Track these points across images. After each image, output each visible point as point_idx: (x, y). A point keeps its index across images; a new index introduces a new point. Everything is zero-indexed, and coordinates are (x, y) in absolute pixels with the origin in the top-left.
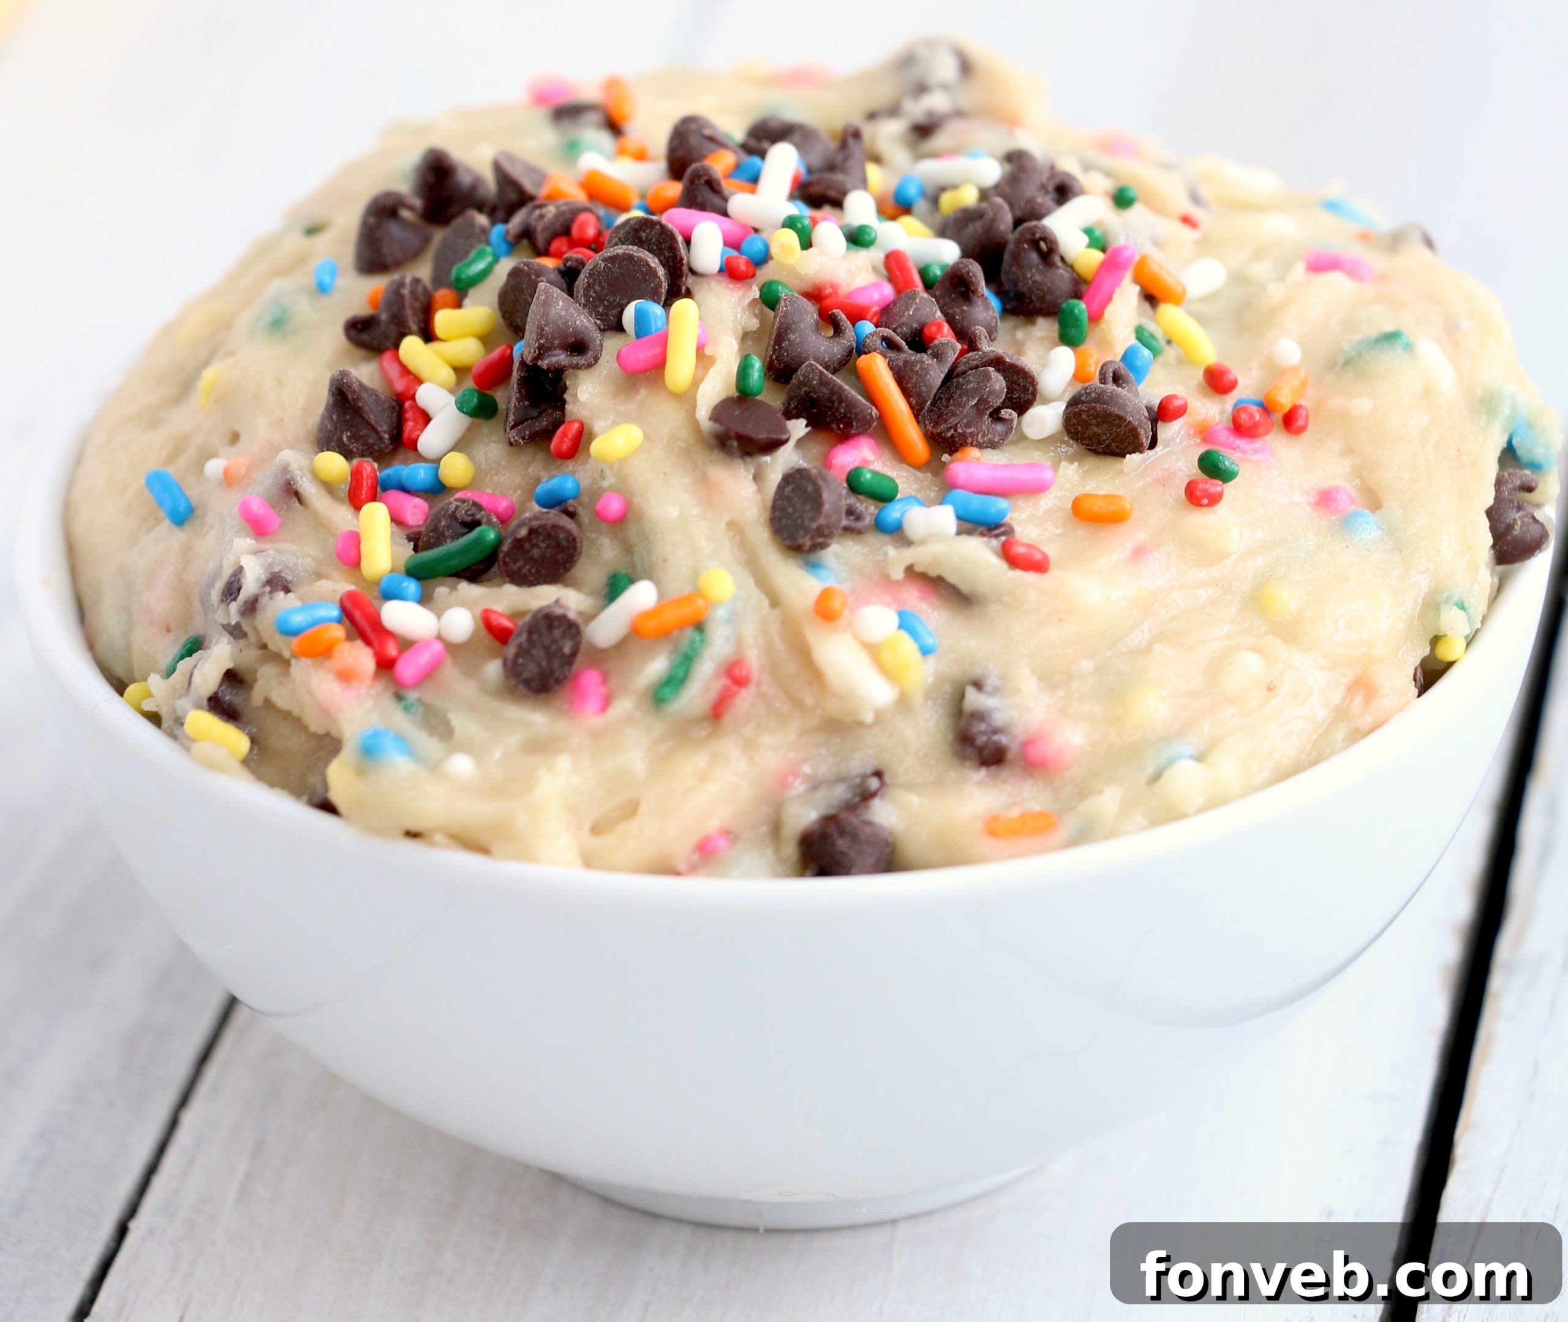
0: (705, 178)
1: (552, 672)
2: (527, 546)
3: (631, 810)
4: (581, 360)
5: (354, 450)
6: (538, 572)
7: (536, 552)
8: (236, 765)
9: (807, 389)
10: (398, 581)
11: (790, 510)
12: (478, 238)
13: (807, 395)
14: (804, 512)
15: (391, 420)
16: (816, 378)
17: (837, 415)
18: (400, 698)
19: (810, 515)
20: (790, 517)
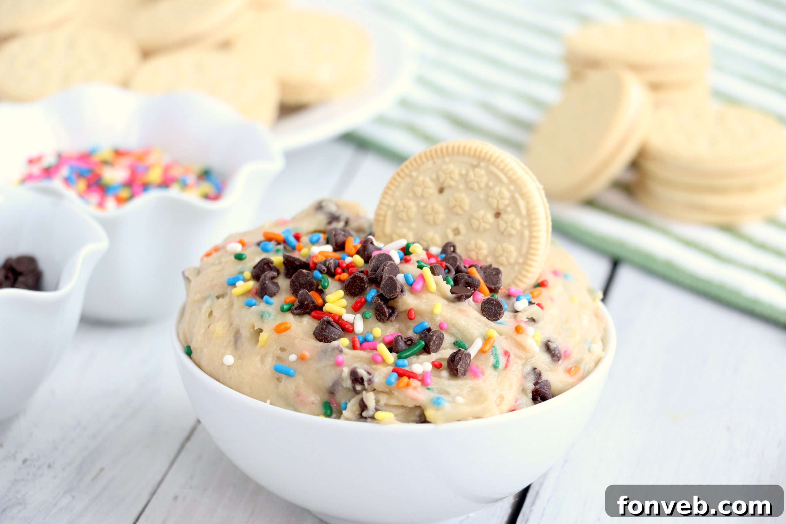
1: (466, 369)
3: (502, 398)
5: (336, 338)
6: (437, 348)
7: (436, 343)
9: (464, 280)
10: (401, 362)
11: (491, 310)
12: (308, 276)
13: (464, 281)
14: (496, 309)
15: (339, 327)
16: (466, 276)
17: (475, 285)
18: (429, 389)
19: (499, 309)
20: (491, 312)
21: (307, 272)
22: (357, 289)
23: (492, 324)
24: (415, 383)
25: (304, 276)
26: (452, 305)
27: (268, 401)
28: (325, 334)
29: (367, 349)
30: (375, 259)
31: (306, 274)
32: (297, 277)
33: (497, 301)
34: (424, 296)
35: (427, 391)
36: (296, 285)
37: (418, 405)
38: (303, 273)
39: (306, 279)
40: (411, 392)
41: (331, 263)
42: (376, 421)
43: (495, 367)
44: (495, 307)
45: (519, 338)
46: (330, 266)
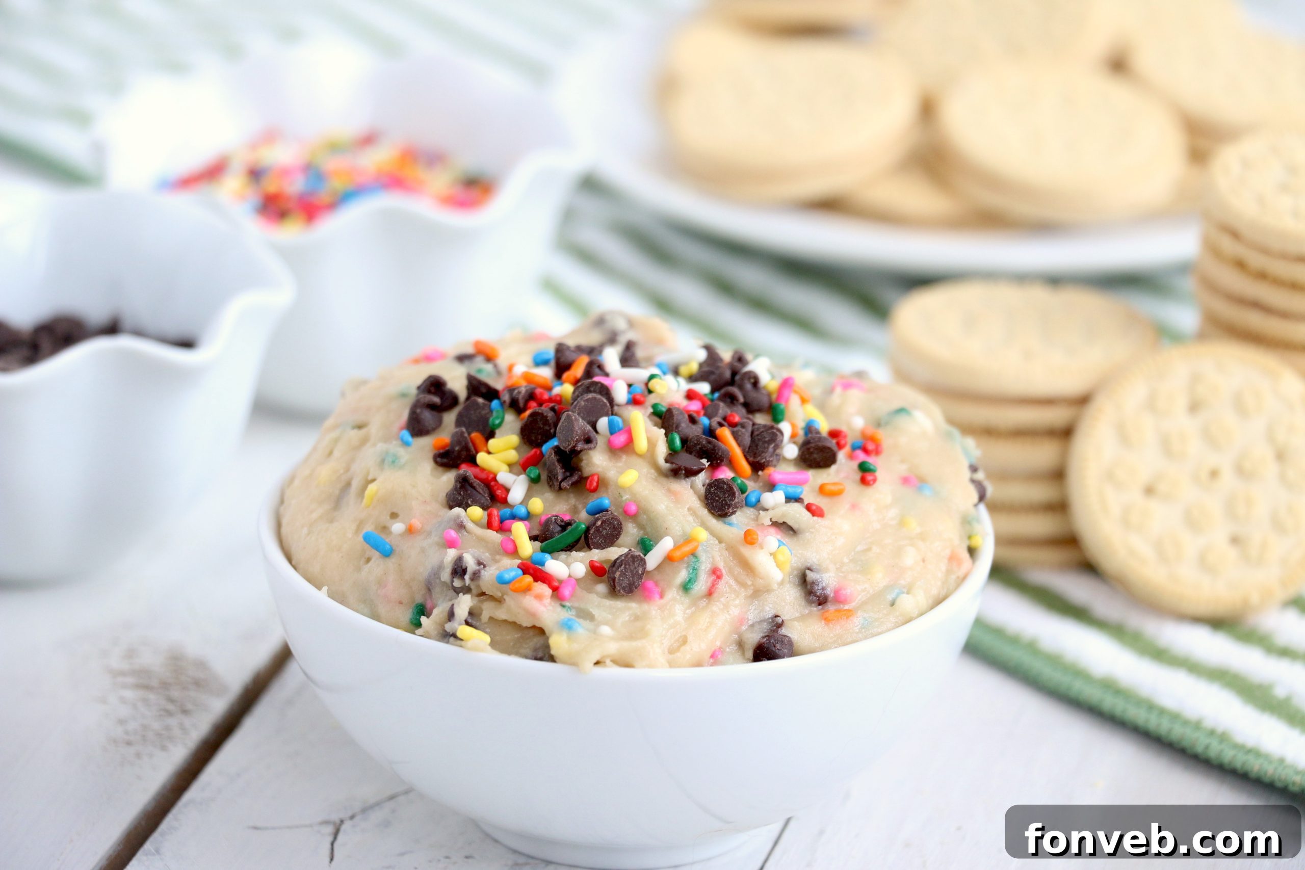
0: (597, 365)
1: (634, 583)
2: (601, 529)
3: (684, 641)
4: (590, 445)
6: (605, 541)
7: (604, 532)
8: (489, 648)
10: (540, 556)
11: (717, 498)
12: (483, 409)
13: (701, 448)
14: (725, 497)
15: (487, 491)
16: (704, 441)
17: (718, 456)
18: (563, 606)
19: (729, 499)
20: (717, 501)
21: (482, 402)
22: (539, 434)
23: (713, 522)
24: (543, 589)
25: (477, 408)
26: (664, 481)
27: (325, 589)
28: (457, 498)
30: (580, 389)
31: (481, 405)
32: (467, 409)
33: (730, 484)
34: (624, 457)
35: (559, 609)
36: (464, 422)
37: (538, 625)
38: (477, 404)
39: (480, 413)
40: (529, 601)
43: (686, 588)
44: (724, 493)
45: (746, 551)
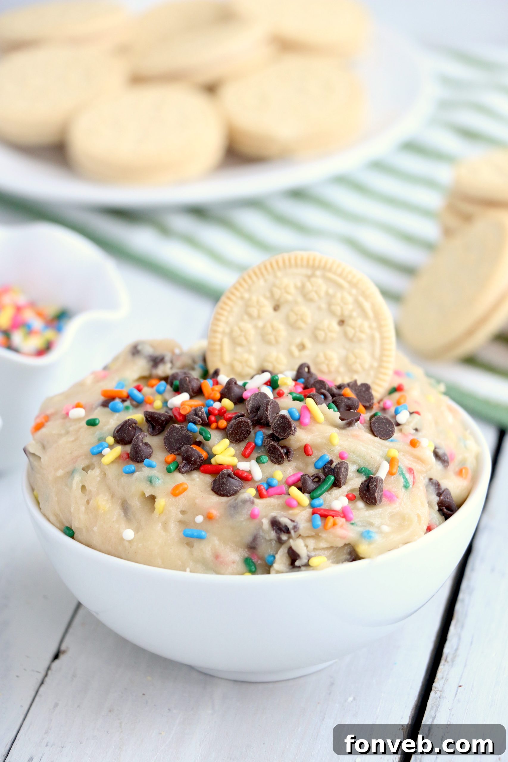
1: (381, 495)
9: (344, 403)
10: (316, 502)
11: (382, 429)
12: (182, 430)
13: (344, 405)
14: (387, 427)
15: (238, 477)
16: (345, 399)
17: (356, 406)
18: (352, 524)
19: (390, 427)
20: (383, 431)
21: (180, 426)
22: (242, 434)
23: (386, 443)
24: (340, 520)
25: (178, 431)
26: (344, 432)
27: (188, 569)
28: (225, 488)
29: (274, 495)
30: (252, 400)
31: (180, 428)
32: (170, 433)
33: (386, 419)
34: (315, 428)
35: (353, 527)
36: (170, 442)
37: (347, 542)
38: (177, 428)
39: (181, 433)
40: (339, 531)
41: (203, 412)
42: (311, 568)
43: (406, 487)
44: (385, 425)
46: (204, 416)
